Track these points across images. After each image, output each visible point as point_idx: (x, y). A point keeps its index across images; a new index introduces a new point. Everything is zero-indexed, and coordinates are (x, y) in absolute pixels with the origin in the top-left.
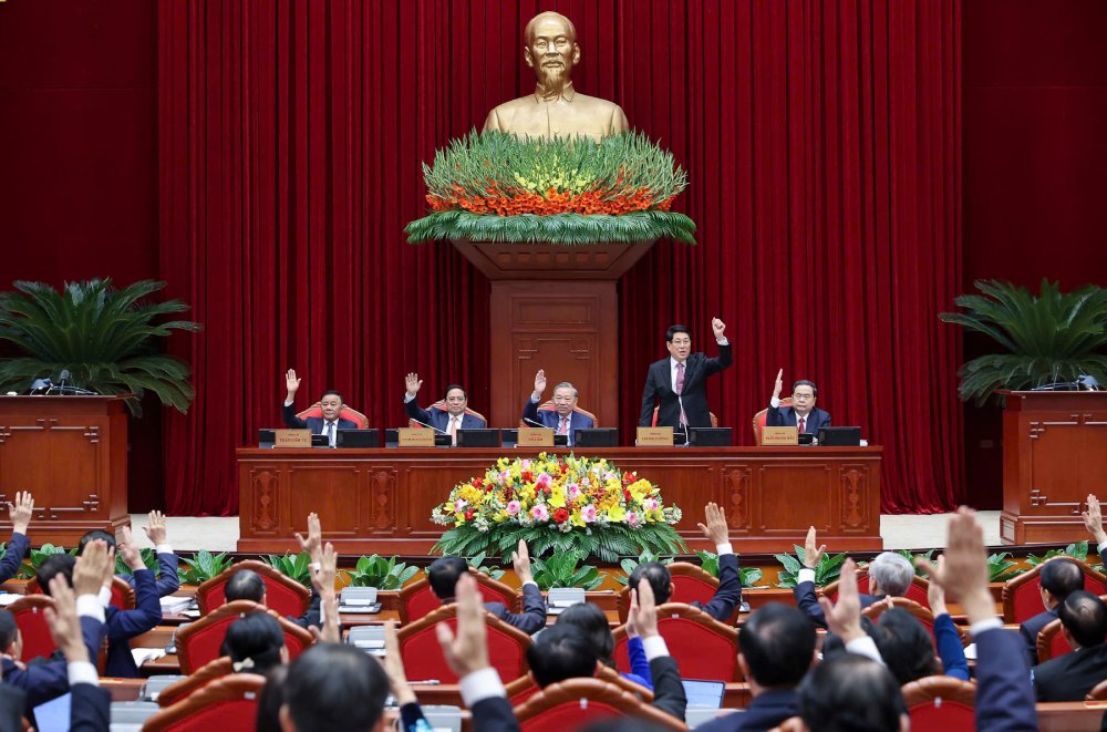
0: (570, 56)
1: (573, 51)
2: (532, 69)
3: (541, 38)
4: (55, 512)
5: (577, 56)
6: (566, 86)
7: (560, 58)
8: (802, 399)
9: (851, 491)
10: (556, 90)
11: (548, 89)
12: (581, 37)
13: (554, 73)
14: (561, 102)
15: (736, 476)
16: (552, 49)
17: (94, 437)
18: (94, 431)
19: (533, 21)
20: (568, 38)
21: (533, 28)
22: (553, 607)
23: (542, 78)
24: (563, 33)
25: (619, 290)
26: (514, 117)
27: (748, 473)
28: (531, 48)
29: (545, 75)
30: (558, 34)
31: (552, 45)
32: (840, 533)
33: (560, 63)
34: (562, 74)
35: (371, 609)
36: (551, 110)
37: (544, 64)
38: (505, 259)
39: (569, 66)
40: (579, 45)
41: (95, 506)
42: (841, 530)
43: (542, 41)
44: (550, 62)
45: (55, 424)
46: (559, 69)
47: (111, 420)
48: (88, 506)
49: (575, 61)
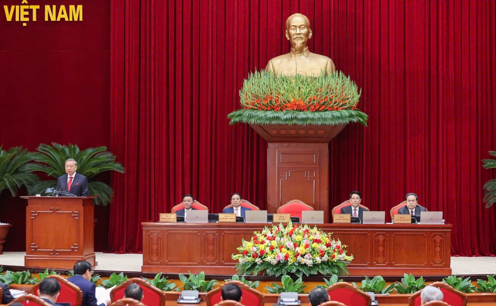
0: (307, 35)
1: (308, 32)
2: (289, 41)
3: (293, 26)
4: (57, 252)
5: (311, 34)
6: (305, 49)
7: (302, 36)
8: (411, 202)
9: (436, 246)
10: (301, 51)
11: (296, 51)
12: (313, 25)
13: (298, 43)
14: (303, 57)
15: (381, 238)
16: (298, 31)
17: (76, 216)
18: (76, 213)
19: (289, 18)
20: (306, 26)
21: (289, 22)
22: (282, 301)
23: (294, 46)
24: (303, 24)
25: (330, 147)
26: (280, 65)
27: (386, 237)
28: (288, 31)
29: (295, 44)
30: (301, 24)
31: (298, 29)
32: (431, 266)
33: (302, 38)
34: (303, 43)
35: (196, 301)
36: (298, 61)
37: (294, 39)
38: (274, 132)
39: (307, 40)
40: (312, 29)
41: (76, 249)
42: (431, 265)
43: (293, 27)
44: (297, 38)
45: (57, 210)
46: (302, 41)
47: (84, 208)
48: (73, 249)
49: (310, 37)
